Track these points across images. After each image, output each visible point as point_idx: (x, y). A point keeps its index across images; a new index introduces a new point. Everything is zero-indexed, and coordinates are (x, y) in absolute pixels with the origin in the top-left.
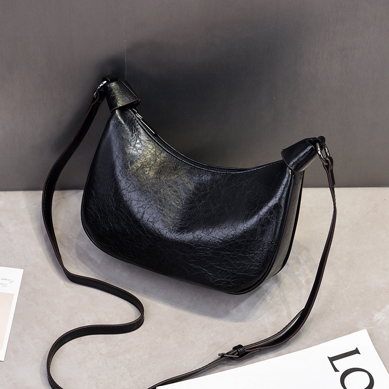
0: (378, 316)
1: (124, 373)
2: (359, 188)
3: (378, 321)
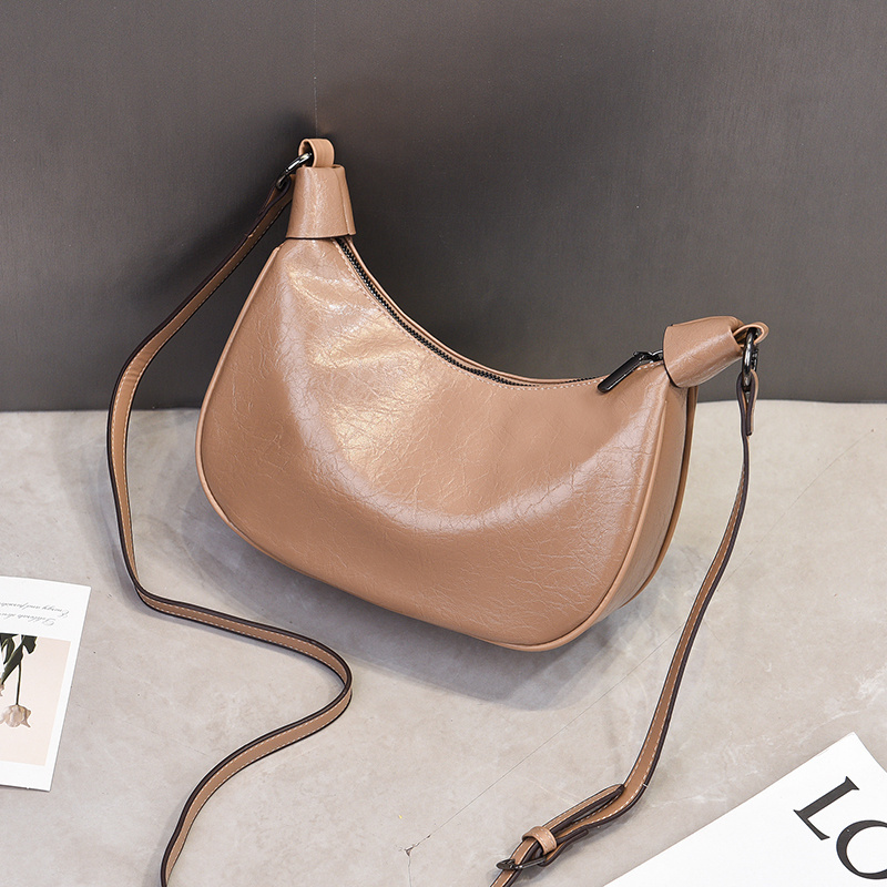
0: (868, 687)
1: (317, 816)
2: (815, 404)
3: (868, 697)
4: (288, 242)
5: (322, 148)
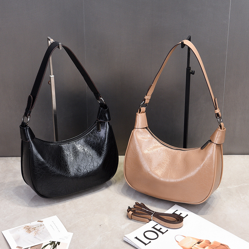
4: (135, 129)
5: (143, 109)
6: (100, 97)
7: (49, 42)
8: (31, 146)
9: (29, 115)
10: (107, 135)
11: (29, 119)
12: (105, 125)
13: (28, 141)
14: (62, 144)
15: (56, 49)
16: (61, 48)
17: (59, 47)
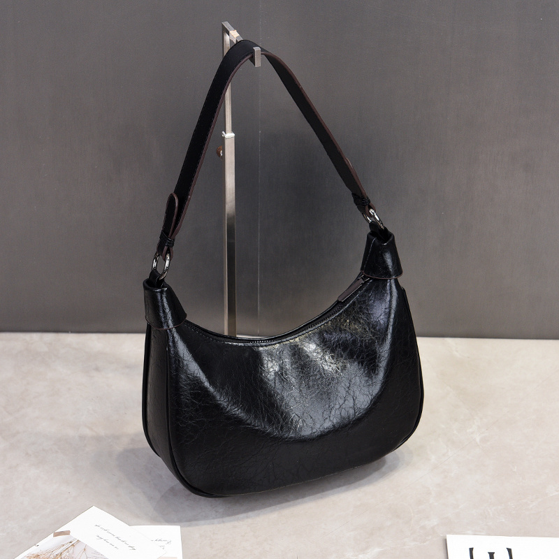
6: (370, 207)
7: (227, 38)
8: (174, 342)
9: (169, 251)
10: (392, 316)
11: (167, 262)
12: (388, 288)
13: (165, 328)
14: (262, 346)
15: (246, 63)
16: (259, 60)
17: (253, 59)
